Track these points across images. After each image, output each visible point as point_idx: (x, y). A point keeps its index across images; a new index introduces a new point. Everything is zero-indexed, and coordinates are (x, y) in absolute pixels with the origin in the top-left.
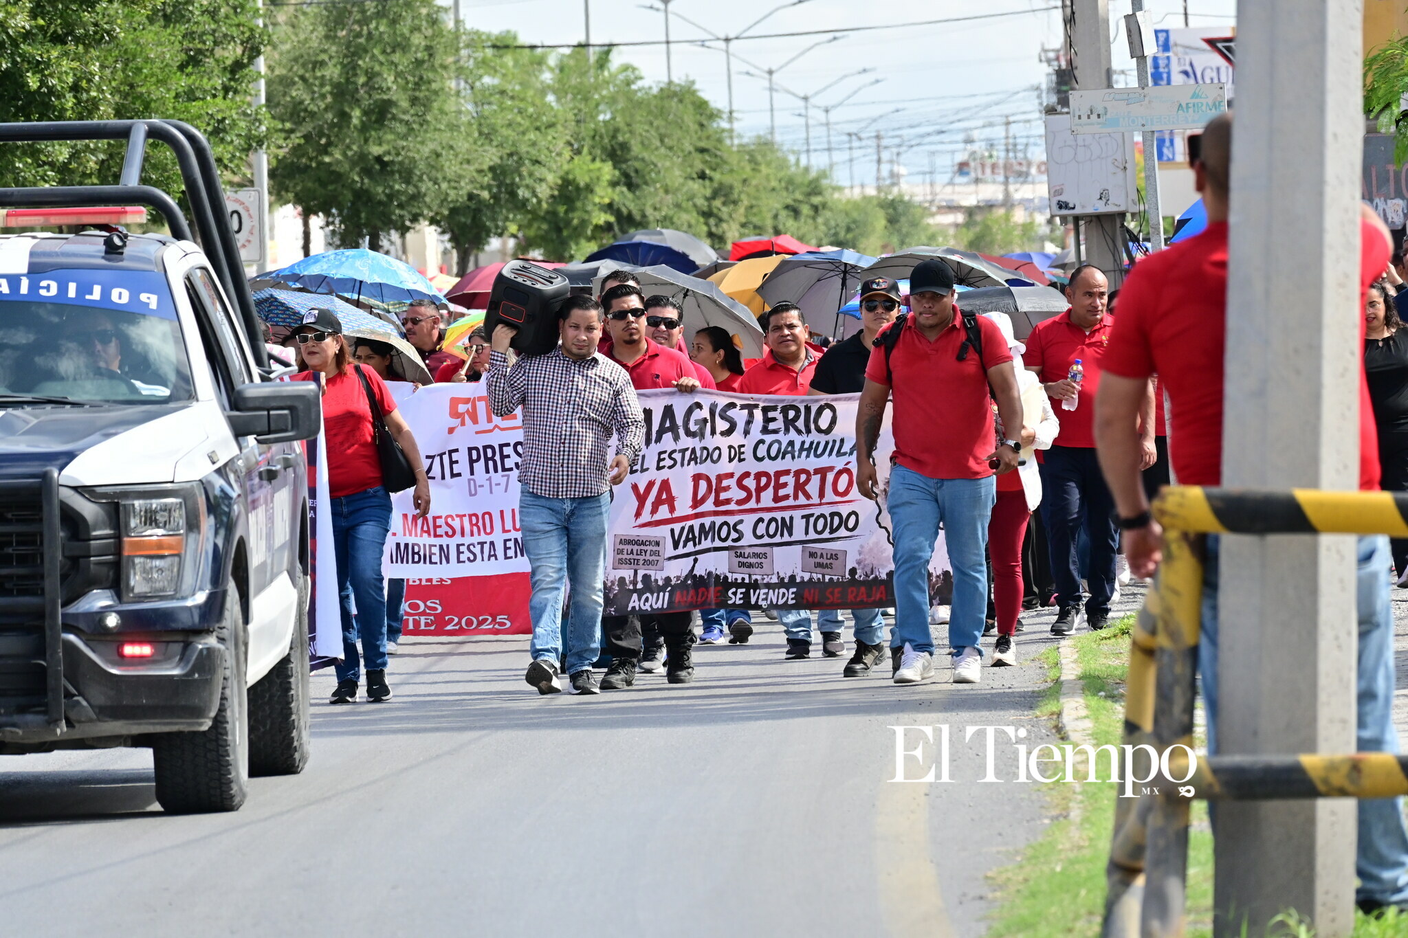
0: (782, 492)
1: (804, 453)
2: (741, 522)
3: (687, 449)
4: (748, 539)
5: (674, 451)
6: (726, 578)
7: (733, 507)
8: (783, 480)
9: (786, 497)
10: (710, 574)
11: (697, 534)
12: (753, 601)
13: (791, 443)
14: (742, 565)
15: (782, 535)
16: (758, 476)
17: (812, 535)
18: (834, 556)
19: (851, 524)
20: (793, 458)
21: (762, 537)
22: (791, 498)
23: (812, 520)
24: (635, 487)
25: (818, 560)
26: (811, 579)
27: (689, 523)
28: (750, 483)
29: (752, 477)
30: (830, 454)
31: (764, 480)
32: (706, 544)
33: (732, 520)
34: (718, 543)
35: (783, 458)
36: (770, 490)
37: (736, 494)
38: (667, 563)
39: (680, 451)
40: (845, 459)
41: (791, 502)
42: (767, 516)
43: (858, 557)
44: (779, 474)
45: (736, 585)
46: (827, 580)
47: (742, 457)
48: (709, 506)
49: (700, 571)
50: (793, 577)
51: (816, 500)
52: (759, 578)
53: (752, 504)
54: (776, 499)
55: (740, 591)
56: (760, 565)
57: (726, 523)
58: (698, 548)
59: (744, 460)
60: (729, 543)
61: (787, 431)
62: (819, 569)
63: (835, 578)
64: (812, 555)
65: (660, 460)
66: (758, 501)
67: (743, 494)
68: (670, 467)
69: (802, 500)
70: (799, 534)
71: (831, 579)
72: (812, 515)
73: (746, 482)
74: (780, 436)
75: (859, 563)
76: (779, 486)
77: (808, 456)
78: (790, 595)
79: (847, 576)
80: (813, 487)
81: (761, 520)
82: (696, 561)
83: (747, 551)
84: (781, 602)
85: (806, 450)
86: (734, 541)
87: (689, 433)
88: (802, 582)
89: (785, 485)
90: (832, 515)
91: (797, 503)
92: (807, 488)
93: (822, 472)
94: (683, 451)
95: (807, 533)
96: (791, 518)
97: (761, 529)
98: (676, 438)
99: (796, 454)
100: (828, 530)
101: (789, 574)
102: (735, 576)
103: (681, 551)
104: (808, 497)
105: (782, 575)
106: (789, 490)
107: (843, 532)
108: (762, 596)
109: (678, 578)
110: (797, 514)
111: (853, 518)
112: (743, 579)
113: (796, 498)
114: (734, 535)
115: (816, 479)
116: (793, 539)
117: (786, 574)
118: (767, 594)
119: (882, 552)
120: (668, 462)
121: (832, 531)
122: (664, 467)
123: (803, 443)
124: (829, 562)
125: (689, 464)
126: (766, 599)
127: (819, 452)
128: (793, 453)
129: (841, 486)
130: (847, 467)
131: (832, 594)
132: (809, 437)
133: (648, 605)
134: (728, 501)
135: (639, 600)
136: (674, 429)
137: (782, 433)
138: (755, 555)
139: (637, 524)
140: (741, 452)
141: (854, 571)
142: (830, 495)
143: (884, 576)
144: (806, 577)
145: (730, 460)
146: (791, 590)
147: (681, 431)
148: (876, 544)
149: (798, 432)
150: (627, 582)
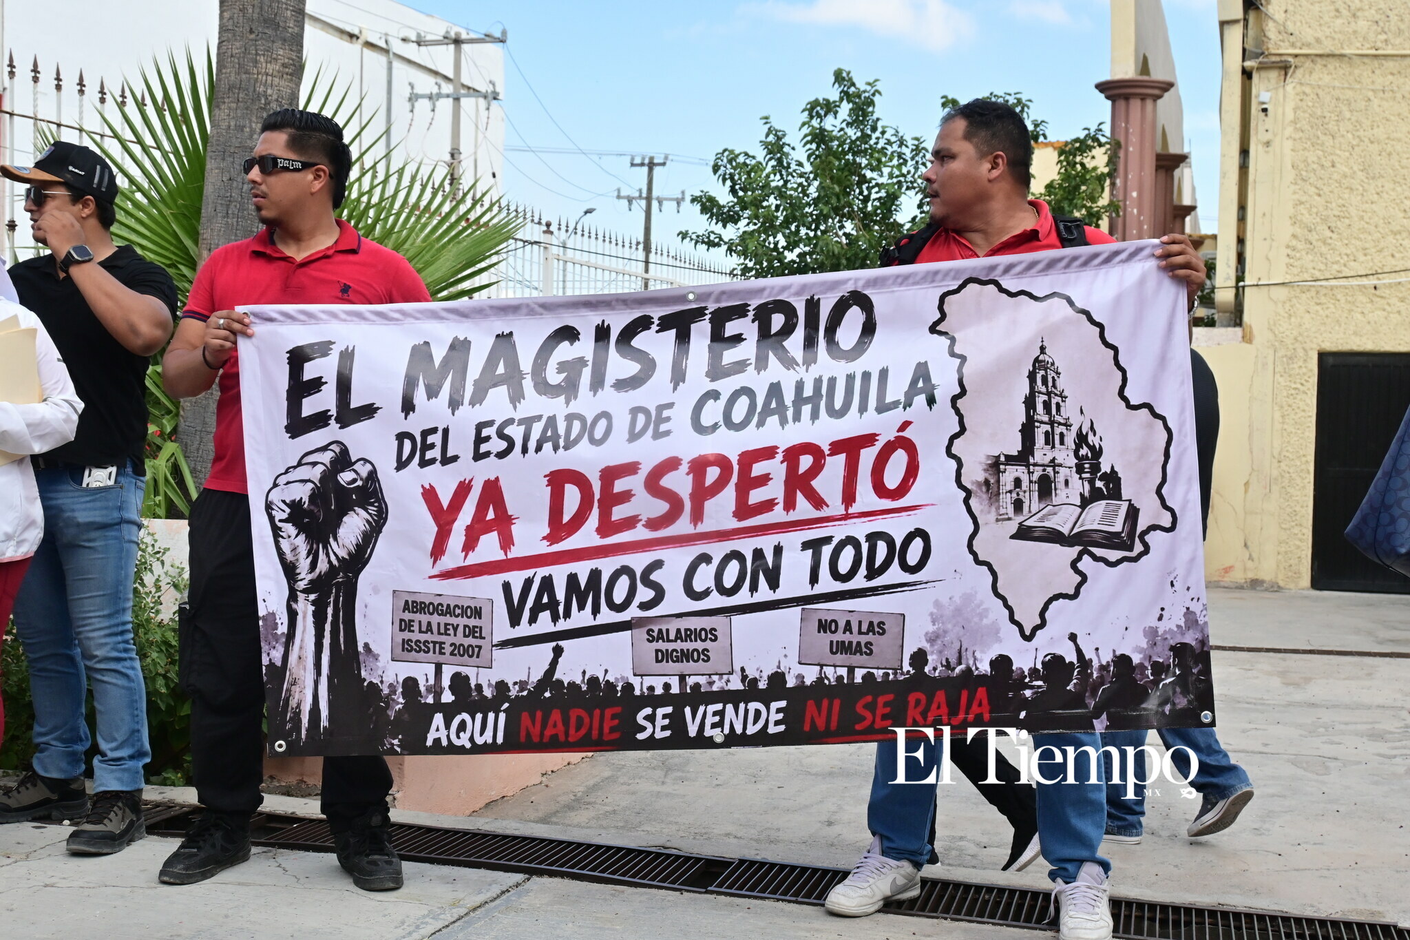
0: (756, 496)
1: (806, 410)
2: (658, 564)
3: (539, 418)
4: (676, 601)
5: (510, 422)
6: (629, 687)
7: (640, 533)
8: (758, 469)
9: (768, 505)
10: (593, 681)
11: (560, 595)
12: (693, 731)
13: (775, 390)
14: (662, 657)
15: (754, 588)
16: (698, 467)
17: (827, 584)
18: (876, 627)
19: (913, 557)
20: (783, 422)
21: (706, 593)
22: (779, 508)
23: (827, 551)
24: (430, 495)
25: (839, 636)
26: (820, 680)
27: (542, 572)
28: (679, 482)
29: (684, 467)
30: (863, 409)
31: (713, 473)
32: (581, 618)
33: (638, 562)
34: (607, 616)
35: (761, 424)
36: (729, 493)
37: (646, 506)
38: (497, 653)
39: (521, 422)
40: (898, 416)
41: (778, 515)
42: (718, 551)
43: (931, 628)
44: (749, 458)
45: (652, 700)
46: (858, 679)
47: (663, 428)
48: (587, 536)
49: (568, 672)
50: (777, 678)
51: (835, 506)
52: (702, 680)
53: (683, 526)
54: (743, 510)
55: (661, 712)
56: (705, 655)
57: (626, 570)
58: (563, 625)
59: (667, 433)
60: (633, 612)
61: (761, 364)
62: (839, 658)
63: (879, 674)
64: (824, 626)
65: (480, 440)
66: (697, 516)
67: (661, 507)
68: (501, 455)
69: (804, 509)
70: (794, 580)
71: (869, 677)
72: (828, 540)
73: (667, 481)
74: (749, 378)
75: (932, 639)
76: (748, 483)
77: (815, 416)
78: (773, 715)
79: (906, 667)
80: (829, 482)
81: (705, 558)
82: (558, 652)
83: (673, 626)
84: (751, 730)
85: (808, 400)
86: (644, 606)
87: (543, 387)
88: (801, 687)
89: (764, 480)
90: (873, 538)
91: (793, 516)
92: (814, 483)
93: (850, 447)
94: (528, 422)
95: (814, 579)
96: (778, 550)
97: (704, 578)
98: (516, 397)
99: (790, 413)
100: (863, 571)
101: (769, 670)
102: (648, 682)
103: (524, 630)
104: (818, 502)
105: (751, 673)
106: (775, 490)
107: (895, 574)
108: (710, 720)
109: (522, 685)
110: (792, 541)
111: (918, 544)
112: (667, 686)
113: (790, 504)
114: (644, 594)
115: (836, 465)
116: (780, 594)
117: (761, 669)
118: (721, 713)
119: (982, 615)
120: (498, 445)
121: (872, 573)
122: (487, 454)
123: (800, 386)
124: (863, 639)
125: (539, 449)
126: (720, 724)
127: (838, 405)
128: (781, 410)
129: (892, 478)
130: (905, 434)
131: (871, 707)
132: (814, 371)
133: (465, 736)
134: (630, 523)
135: (448, 727)
136: (513, 379)
137: (751, 369)
138: (690, 635)
139: (435, 571)
140: (661, 420)
141: (919, 658)
142: (866, 497)
143: (984, 667)
144: (811, 675)
145: (634, 436)
146: (775, 705)
147: (528, 384)
148: (968, 598)
149: (789, 363)
150: (422, 689)
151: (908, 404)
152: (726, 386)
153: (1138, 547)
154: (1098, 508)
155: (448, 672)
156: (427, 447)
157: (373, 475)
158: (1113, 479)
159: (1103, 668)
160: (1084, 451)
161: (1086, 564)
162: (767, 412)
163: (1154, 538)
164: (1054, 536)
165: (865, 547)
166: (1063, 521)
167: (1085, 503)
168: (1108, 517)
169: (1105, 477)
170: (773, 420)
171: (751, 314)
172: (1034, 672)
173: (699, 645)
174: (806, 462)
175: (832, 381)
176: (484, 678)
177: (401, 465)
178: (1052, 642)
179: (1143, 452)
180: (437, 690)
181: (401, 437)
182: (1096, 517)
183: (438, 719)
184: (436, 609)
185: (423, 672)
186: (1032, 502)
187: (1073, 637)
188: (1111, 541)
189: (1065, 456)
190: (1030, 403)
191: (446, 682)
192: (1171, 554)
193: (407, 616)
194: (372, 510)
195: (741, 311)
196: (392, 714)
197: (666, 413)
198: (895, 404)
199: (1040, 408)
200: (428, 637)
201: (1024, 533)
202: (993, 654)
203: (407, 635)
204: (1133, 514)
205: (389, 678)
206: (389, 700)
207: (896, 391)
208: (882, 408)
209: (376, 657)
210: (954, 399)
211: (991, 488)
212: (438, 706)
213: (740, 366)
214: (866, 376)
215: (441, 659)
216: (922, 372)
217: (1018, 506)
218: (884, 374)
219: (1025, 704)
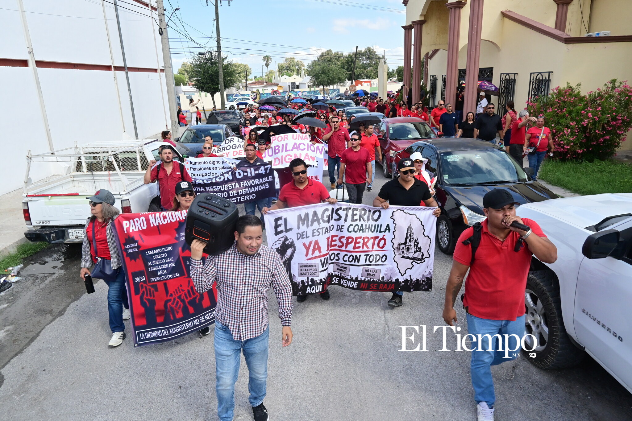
0: (357, 245)
2: (339, 254)
3: (324, 227)
4: (341, 261)
5: (319, 229)
6: (332, 273)
8: (358, 240)
9: (359, 247)
13: (362, 225)
14: (338, 269)
15: (355, 262)
16: (348, 238)
17: (368, 263)
18: (376, 271)
19: (383, 259)
20: (363, 232)
21: (346, 261)
22: (361, 248)
23: (368, 257)
25: (369, 273)
26: (365, 280)
28: (344, 241)
29: (345, 238)
30: (377, 231)
31: (350, 240)
35: (359, 232)
36: (353, 244)
37: (338, 243)
40: (383, 234)
42: (349, 254)
43: (385, 273)
44: (357, 238)
45: (336, 276)
46: (371, 280)
47: (342, 230)
50: (357, 278)
51: (370, 249)
52: (344, 275)
53: (343, 248)
54: (355, 248)
55: (337, 278)
56: (345, 271)
59: (343, 231)
60: (334, 261)
61: (360, 220)
62: (369, 276)
63: (375, 280)
64: (366, 270)
65: (313, 232)
66: (346, 247)
67: (341, 244)
68: (318, 235)
69: (365, 248)
70: (362, 262)
71: (373, 280)
72: (369, 255)
73: (342, 240)
75: (386, 275)
76: (356, 243)
77: (368, 232)
78: (355, 285)
79: (380, 279)
80: (370, 244)
81: (347, 255)
83: (341, 265)
84: (351, 286)
85: (367, 229)
87: (324, 221)
88: (361, 280)
89: (359, 243)
90: (376, 255)
91: (363, 250)
92: (367, 244)
93: (374, 238)
94: (322, 228)
95: (366, 262)
96: (360, 256)
97: (346, 258)
98: (319, 224)
100: (374, 261)
102: (336, 273)
104: (368, 248)
105: (352, 276)
106: (361, 245)
107: (380, 262)
108: (344, 283)
110: (363, 254)
111: (385, 257)
112: (339, 274)
113: (363, 247)
114: (336, 258)
115: (371, 241)
116: (359, 264)
117: (354, 277)
118: (346, 282)
119: (395, 271)
120: (316, 233)
121: (376, 262)
123: (366, 225)
124: (373, 273)
126: (346, 284)
127: (373, 230)
128: (363, 230)
129: (381, 245)
130: (384, 237)
131: (373, 286)
132: (369, 223)
136: (318, 220)
137: (358, 221)
138: (343, 267)
140: (342, 228)
141: (383, 278)
142: (376, 248)
143: (394, 281)
144: (363, 279)
145: (337, 230)
146: (356, 283)
147: (321, 221)
148: (393, 268)
149: (365, 220)
151: (385, 231)
152: (354, 223)
153: (423, 261)
154: (417, 253)
158: (420, 248)
159: (414, 281)
160: (416, 243)
161: (414, 263)
162: (360, 230)
163: (426, 259)
164: (408, 258)
165: (375, 257)
166: (411, 255)
167: (415, 252)
168: (419, 255)
169: (419, 248)
170: (361, 231)
172: (403, 282)
173: (344, 269)
175: (372, 225)
178: (407, 277)
179: (426, 244)
180: (308, 282)
182: (417, 255)
183: (309, 288)
186: (405, 252)
187: (410, 276)
188: (419, 259)
189: (412, 244)
190: (407, 234)
192: (428, 262)
194: (293, 248)
197: (343, 227)
198: (382, 232)
199: (409, 235)
201: (403, 257)
202: (396, 278)
204: (423, 255)
207: (383, 229)
208: (380, 232)
210: (393, 232)
211: (398, 249)
212: (309, 285)
213: (356, 220)
214: (378, 225)
216: (388, 225)
217: (403, 252)
218: (381, 225)
219: (400, 287)
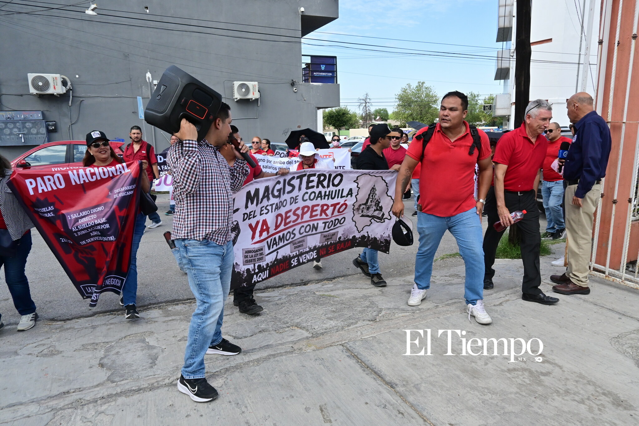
0: (314, 213)
1: (327, 197)
2: (294, 229)
3: (274, 204)
5: (268, 206)
6: (290, 256)
7: (291, 224)
8: (315, 208)
9: (316, 215)
10: (284, 256)
11: (277, 241)
12: (301, 261)
13: (320, 192)
14: (295, 248)
15: (312, 231)
16: (303, 208)
17: (326, 229)
18: (334, 234)
19: (342, 222)
20: (321, 199)
21: (303, 233)
22: (319, 216)
23: (327, 223)
24: (250, 226)
25: (327, 238)
27: (274, 237)
28: (299, 212)
29: (300, 209)
30: (338, 197)
31: (306, 209)
32: (281, 244)
33: (291, 230)
34: (286, 242)
35: (317, 199)
36: (309, 213)
37: (293, 218)
38: (266, 257)
39: (270, 205)
40: (344, 199)
41: (318, 217)
42: (305, 225)
44: (313, 206)
45: (294, 257)
46: (329, 244)
47: (297, 201)
48: (282, 227)
49: (280, 257)
50: (315, 246)
51: (330, 215)
52: (302, 250)
53: (299, 221)
54: (311, 216)
55: (296, 259)
56: (302, 245)
57: (289, 232)
58: (278, 247)
59: (297, 202)
60: (290, 240)
61: (318, 187)
62: (326, 241)
63: (332, 242)
64: (325, 236)
65: (261, 211)
66: (302, 218)
67: (296, 218)
68: (266, 213)
69: (324, 216)
70: (320, 229)
71: (331, 243)
72: (328, 221)
74: (315, 189)
75: (342, 234)
76: (313, 211)
77: (328, 199)
78: (315, 254)
79: (337, 240)
80: (329, 211)
81: (303, 226)
82: (277, 253)
83: (297, 241)
85: (327, 195)
86: (292, 238)
87: (274, 196)
88: (319, 247)
90: (336, 220)
91: (321, 217)
92: (326, 211)
93: (335, 205)
94: (272, 205)
96: (318, 224)
97: (303, 230)
98: (269, 199)
99: (323, 198)
100: (333, 226)
102: (293, 253)
103: (271, 250)
104: (327, 215)
105: (311, 247)
106: (318, 212)
107: (339, 225)
108: (304, 258)
109: (271, 262)
110: (321, 222)
111: (343, 219)
112: (296, 253)
113: (321, 215)
114: (292, 236)
115: (331, 209)
116: (317, 232)
117: (312, 245)
118: (305, 256)
119: (352, 229)
120: (265, 211)
121: (335, 225)
122: (263, 214)
123: (326, 192)
124: (331, 237)
125: (275, 211)
126: (306, 259)
127: (333, 196)
128: (321, 197)
129: (341, 210)
130: (345, 202)
131: (331, 248)
132: (329, 189)
133: (260, 278)
134: (290, 222)
135: (257, 277)
139: (253, 243)
141: (340, 238)
142: (336, 213)
143: (351, 238)
144: (321, 245)
145: (291, 204)
146: (315, 252)
147: (271, 196)
148: (350, 227)
149: (324, 187)
150: (251, 270)
151: (347, 196)
152: (310, 191)
153: (383, 220)
154: (377, 212)
155: (256, 265)
156: (250, 215)
157: (237, 224)
159: (372, 238)
160: (377, 203)
162: (318, 197)
163: (386, 220)
164: (368, 216)
165: (334, 222)
166: (370, 214)
167: (375, 211)
168: (379, 214)
169: (380, 207)
170: (319, 199)
171: (316, 176)
172: (359, 238)
173: (301, 243)
174: (325, 207)
175: (332, 191)
176: (263, 264)
177: (244, 220)
178: (364, 233)
179: (388, 204)
180: (254, 270)
181: (244, 214)
183: (255, 276)
184: (253, 252)
185: (251, 267)
186: (365, 211)
187: (367, 232)
188: (378, 218)
189: (373, 204)
190: (369, 195)
191: (256, 267)
192: (388, 224)
193: (246, 254)
194: (236, 231)
195: (314, 175)
196: (244, 278)
197: (297, 198)
198: (344, 196)
199: (371, 196)
200: (252, 258)
201: (363, 216)
202: (353, 236)
203: (246, 259)
204: (383, 215)
205: (243, 270)
206: (243, 275)
207: (345, 194)
208: (342, 197)
209: (239, 265)
210: (356, 196)
211: (358, 209)
212: (255, 273)
213: (313, 187)
214: (339, 190)
215: (255, 262)
216: (351, 190)
217: (362, 211)
218: (343, 190)
219: (357, 243)
